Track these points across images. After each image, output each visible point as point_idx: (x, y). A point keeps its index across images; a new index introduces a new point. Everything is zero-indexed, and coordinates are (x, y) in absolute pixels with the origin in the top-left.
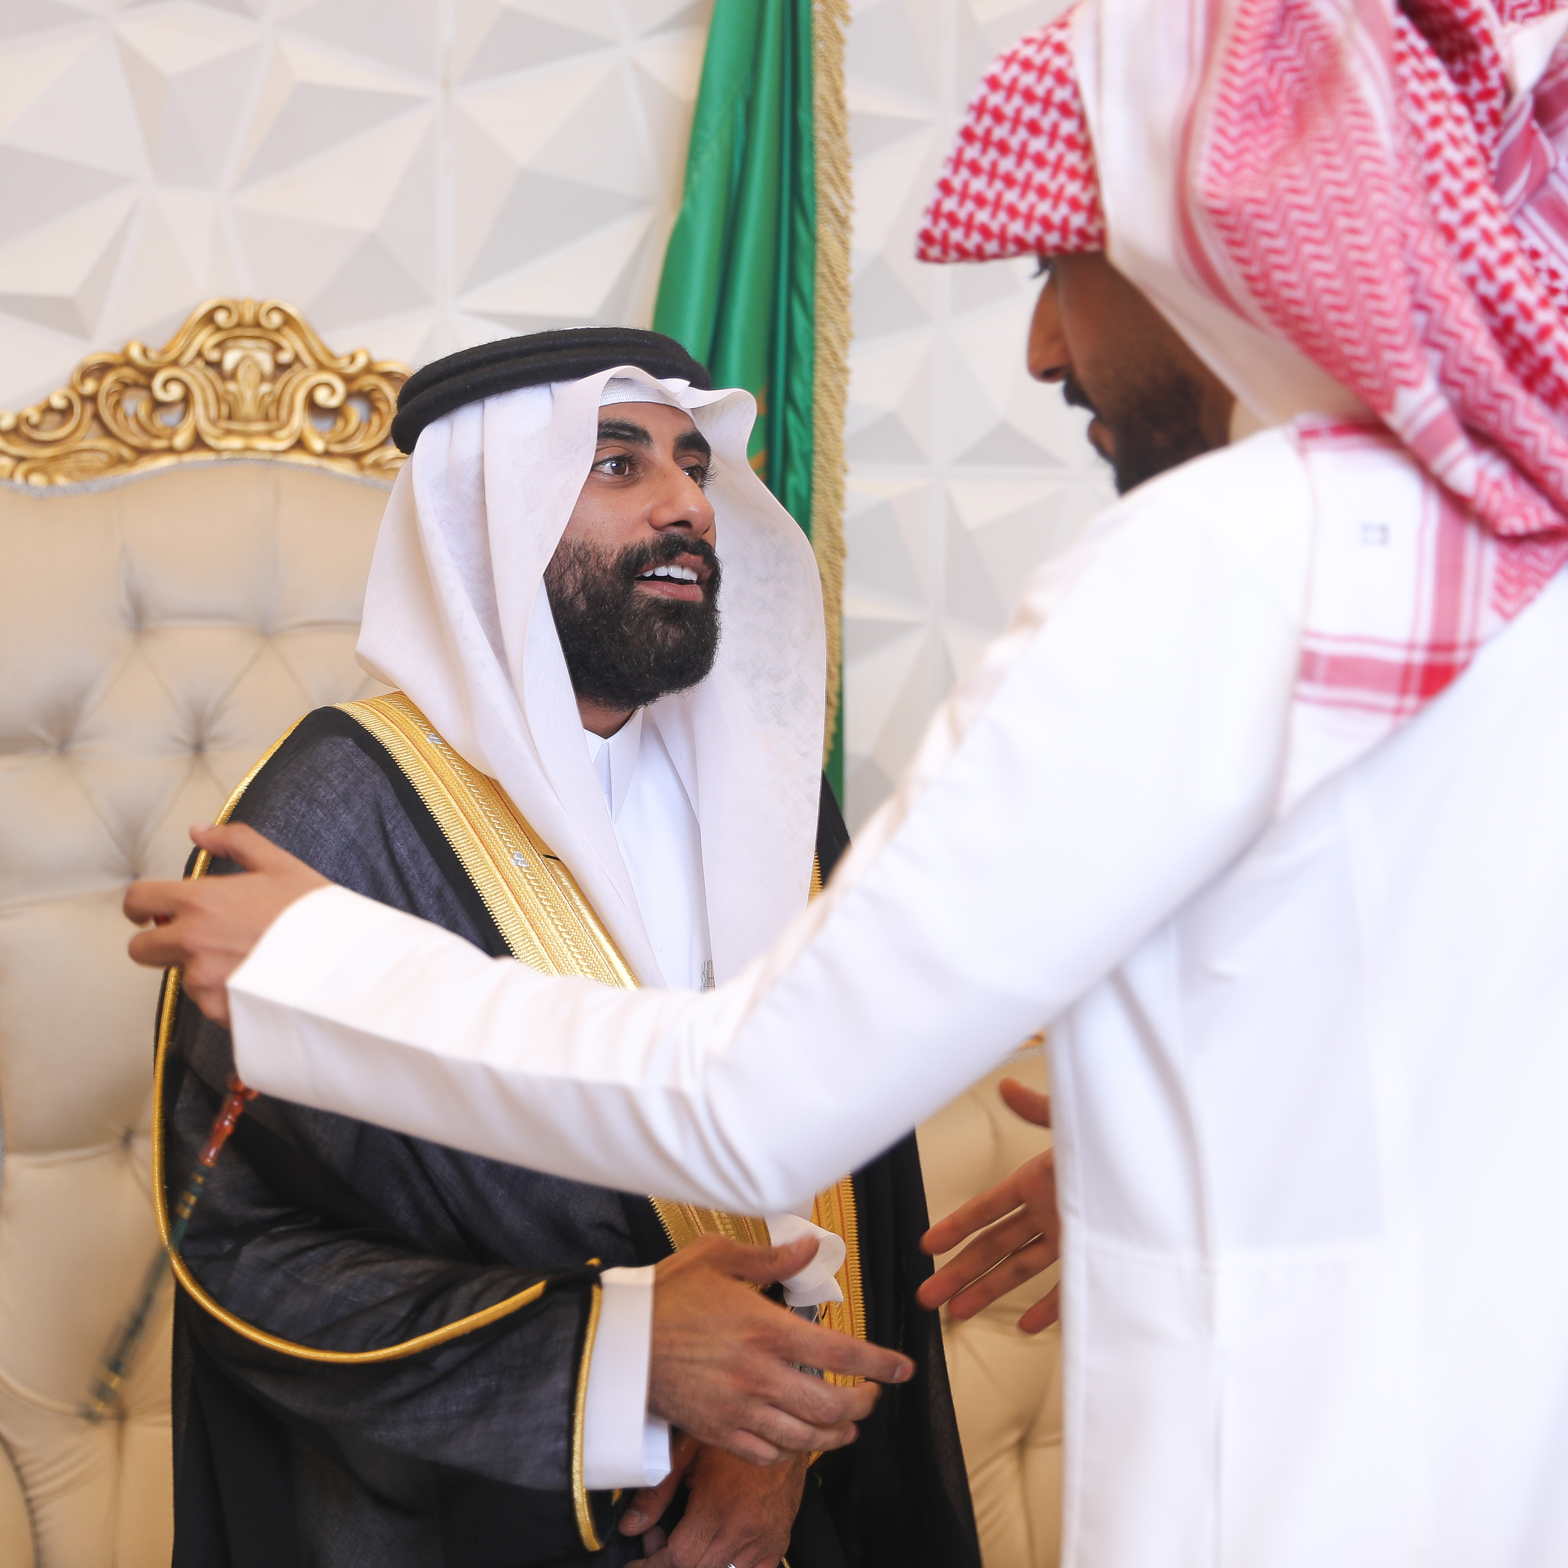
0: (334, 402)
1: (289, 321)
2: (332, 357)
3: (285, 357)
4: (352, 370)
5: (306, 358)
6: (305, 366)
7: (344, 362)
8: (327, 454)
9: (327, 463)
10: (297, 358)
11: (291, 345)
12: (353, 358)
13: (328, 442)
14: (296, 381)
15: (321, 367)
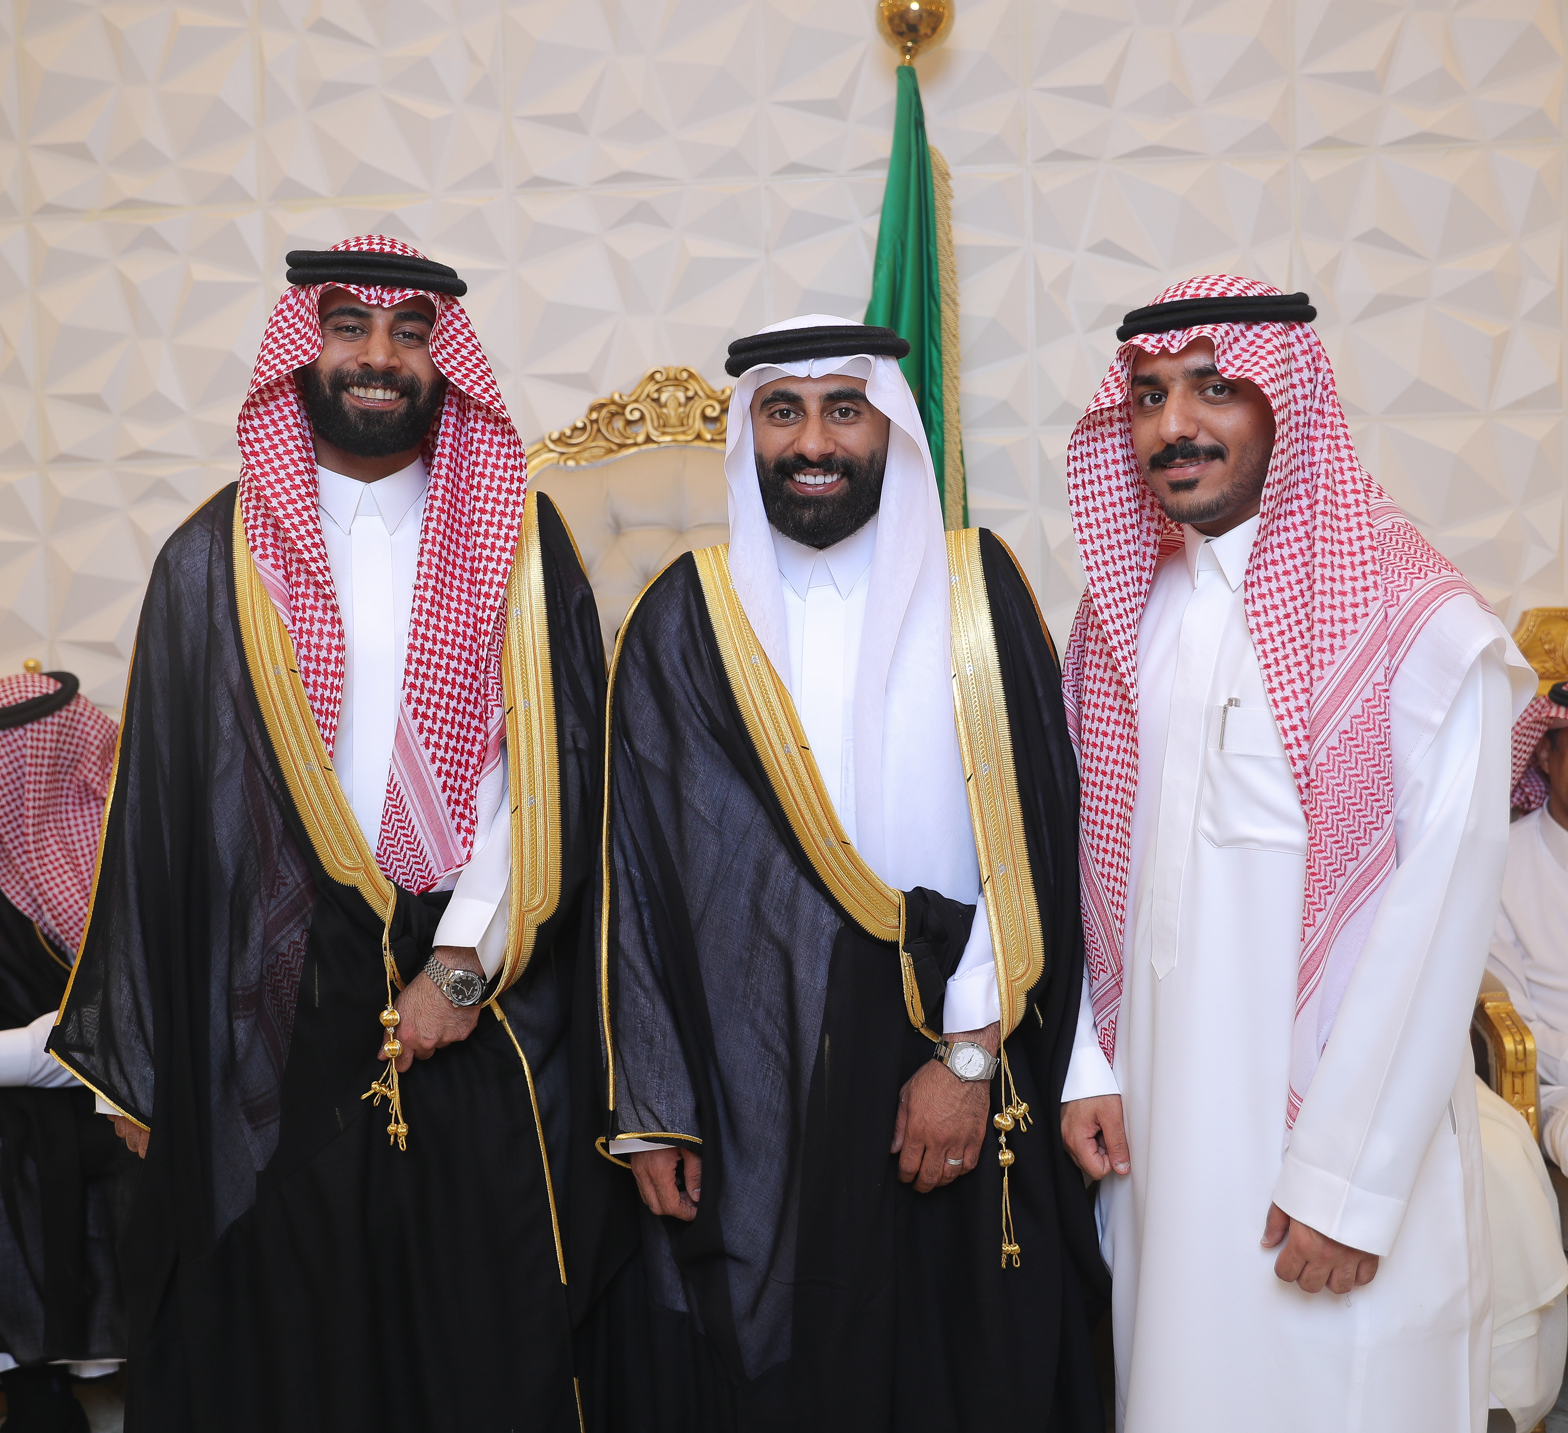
0: (715, 414)
1: (691, 375)
2: (714, 392)
3: (690, 394)
4: (723, 397)
5: (701, 393)
6: (700, 397)
7: (719, 393)
8: (713, 440)
9: (712, 445)
10: (696, 393)
11: (693, 386)
12: (723, 392)
13: (713, 435)
14: (696, 405)
15: (708, 397)
